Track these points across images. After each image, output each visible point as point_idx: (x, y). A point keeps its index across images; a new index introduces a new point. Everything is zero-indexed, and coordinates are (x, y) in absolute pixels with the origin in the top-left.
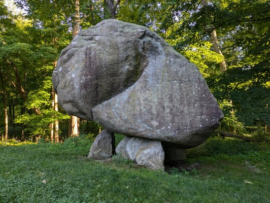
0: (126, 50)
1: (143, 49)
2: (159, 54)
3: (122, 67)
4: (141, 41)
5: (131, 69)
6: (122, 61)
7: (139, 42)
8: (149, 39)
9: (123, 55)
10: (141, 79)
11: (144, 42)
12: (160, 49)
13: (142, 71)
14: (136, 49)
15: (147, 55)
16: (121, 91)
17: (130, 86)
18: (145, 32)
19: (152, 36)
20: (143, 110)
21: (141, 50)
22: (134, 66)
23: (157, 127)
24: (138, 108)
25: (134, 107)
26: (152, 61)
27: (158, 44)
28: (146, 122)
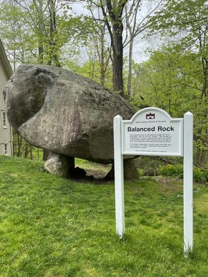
0: (27, 85)
1: (40, 82)
2: (52, 84)
3: (27, 98)
4: (37, 77)
5: (34, 98)
6: (26, 93)
7: (34, 78)
8: (42, 74)
9: (26, 89)
10: (44, 105)
11: (39, 77)
12: (52, 80)
13: (44, 99)
14: (34, 83)
15: (45, 87)
16: (32, 116)
17: (38, 111)
18: (38, 69)
19: (45, 71)
20: (42, 129)
21: (37, 84)
22: (36, 96)
23: (47, 142)
24: (39, 127)
25: (37, 127)
26: (49, 91)
27: (50, 77)
28: (42, 138)
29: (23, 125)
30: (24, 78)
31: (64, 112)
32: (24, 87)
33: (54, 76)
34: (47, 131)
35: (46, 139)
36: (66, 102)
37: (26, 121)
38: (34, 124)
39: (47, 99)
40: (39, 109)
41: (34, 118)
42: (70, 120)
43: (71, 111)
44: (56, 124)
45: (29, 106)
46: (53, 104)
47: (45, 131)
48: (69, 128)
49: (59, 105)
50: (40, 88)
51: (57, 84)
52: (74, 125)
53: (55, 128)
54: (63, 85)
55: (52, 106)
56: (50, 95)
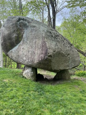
0: (13, 28)
1: (20, 26)
2: (28, 27)
3: (13, 35)
4: (19, 23)
6: (12, 33)
7: (17, 23)
8: (22, 21)
9: (12, 30)
10: (23, 39)
11: (20, 23)
12: (28, 24)
13: (22, 36)
14: (17, 27)
15: (23, 28)
16: (15, 46)
17: (19, 43)
18: (19, 18)
19: (23, 19)
20: (22, 53)
21: (19, 27)
22: (18, 34)
23: (25, 60)
24: (20, 52)
25: (18, 52)
26: (25, 31)
27: (26, 22)
28: (22, 58)
29: (11, 51)
30: (11, 24)
31: (35, 42)
32: (11, 29)
33: (29, 22)
34: (25, 54)
35: (25, 58)
36: (36, 37)
37: (12, 49)
38: (17, 50)
39: (24, 35)
40: (20, 42)
41: (17, 47)
42: (39, 47)
43: (40, 42)
44: (30, 50)
45: (14, 40)
46: (28, 38)
47: (24, 54)
48: (39, 52)
49: (32, 39)
50: (21, 29)
51: (31, 27)
52: (42, 50)
53: (30, 52)
54: (34, 27)
55: (27, 39)
56: (26, 33)
